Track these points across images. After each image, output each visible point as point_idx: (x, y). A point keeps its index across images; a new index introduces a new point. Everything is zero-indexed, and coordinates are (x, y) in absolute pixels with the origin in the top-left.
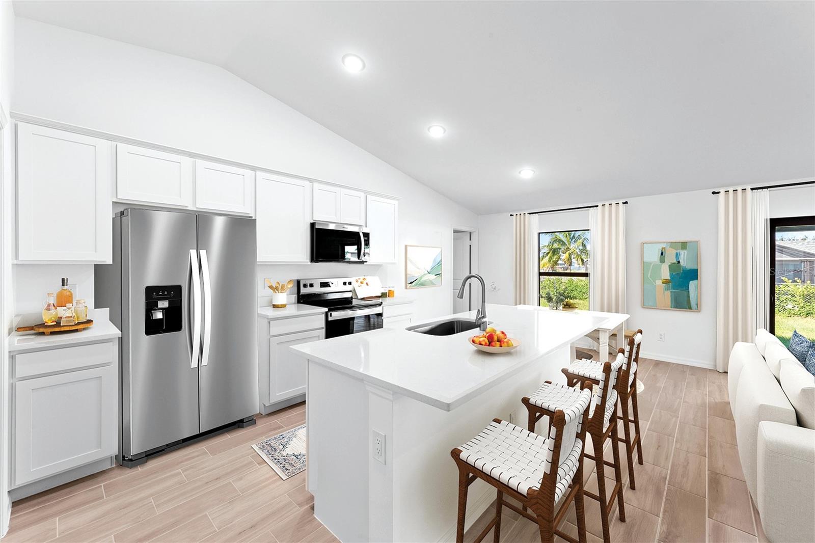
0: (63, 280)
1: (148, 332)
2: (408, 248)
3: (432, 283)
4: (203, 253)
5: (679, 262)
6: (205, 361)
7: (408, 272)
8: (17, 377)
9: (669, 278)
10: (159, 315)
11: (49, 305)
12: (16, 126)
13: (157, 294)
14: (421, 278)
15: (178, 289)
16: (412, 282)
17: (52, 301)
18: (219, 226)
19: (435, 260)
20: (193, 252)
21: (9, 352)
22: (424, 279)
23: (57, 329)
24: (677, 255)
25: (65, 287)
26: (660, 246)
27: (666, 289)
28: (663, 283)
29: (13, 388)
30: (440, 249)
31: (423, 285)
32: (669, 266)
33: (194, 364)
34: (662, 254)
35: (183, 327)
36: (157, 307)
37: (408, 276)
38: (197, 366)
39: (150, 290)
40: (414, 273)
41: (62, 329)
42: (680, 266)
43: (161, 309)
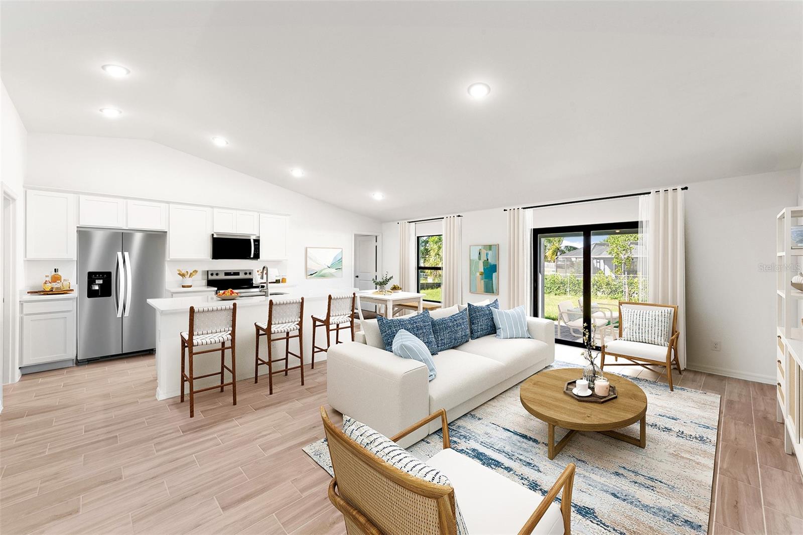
0: (55, 269)
1: (89, 296)
2: (308, 249)
3: (332, 275)
4: (126, 254)
5: (488, 260)
6: (127, 314)
7: (308, 267)
8: (24, 313)
9: (483, 271)
10: (97, 288)
11: (46, 281)
12: (26, 191)
13: (95, 276)
14: (321, 271)
15: (109, 274)
16: (312, 274)
17: (49, 279)
18: (138, 239)
19: (335, 257)
20: (120, 254)
21: (20, 301)
22: (323, 272)
23: (51, 293)
24: (487, 254)
25: (57, 273)
26: (478, 248)
27: (482, 279)
28: (480, 275)
29: (22, 319)
30: (341, 250)
31: (323, 276)
32: (483, 262)
33: (119, 315)
34: (479, 254)
35: (112, 294)
36: (95, 282)
37: (308, 270)
38: (121, 316)
39: (91, 275)
40: (313, 267)
41: (54, 293)
42: (488, 262)
43: (97, 284)
